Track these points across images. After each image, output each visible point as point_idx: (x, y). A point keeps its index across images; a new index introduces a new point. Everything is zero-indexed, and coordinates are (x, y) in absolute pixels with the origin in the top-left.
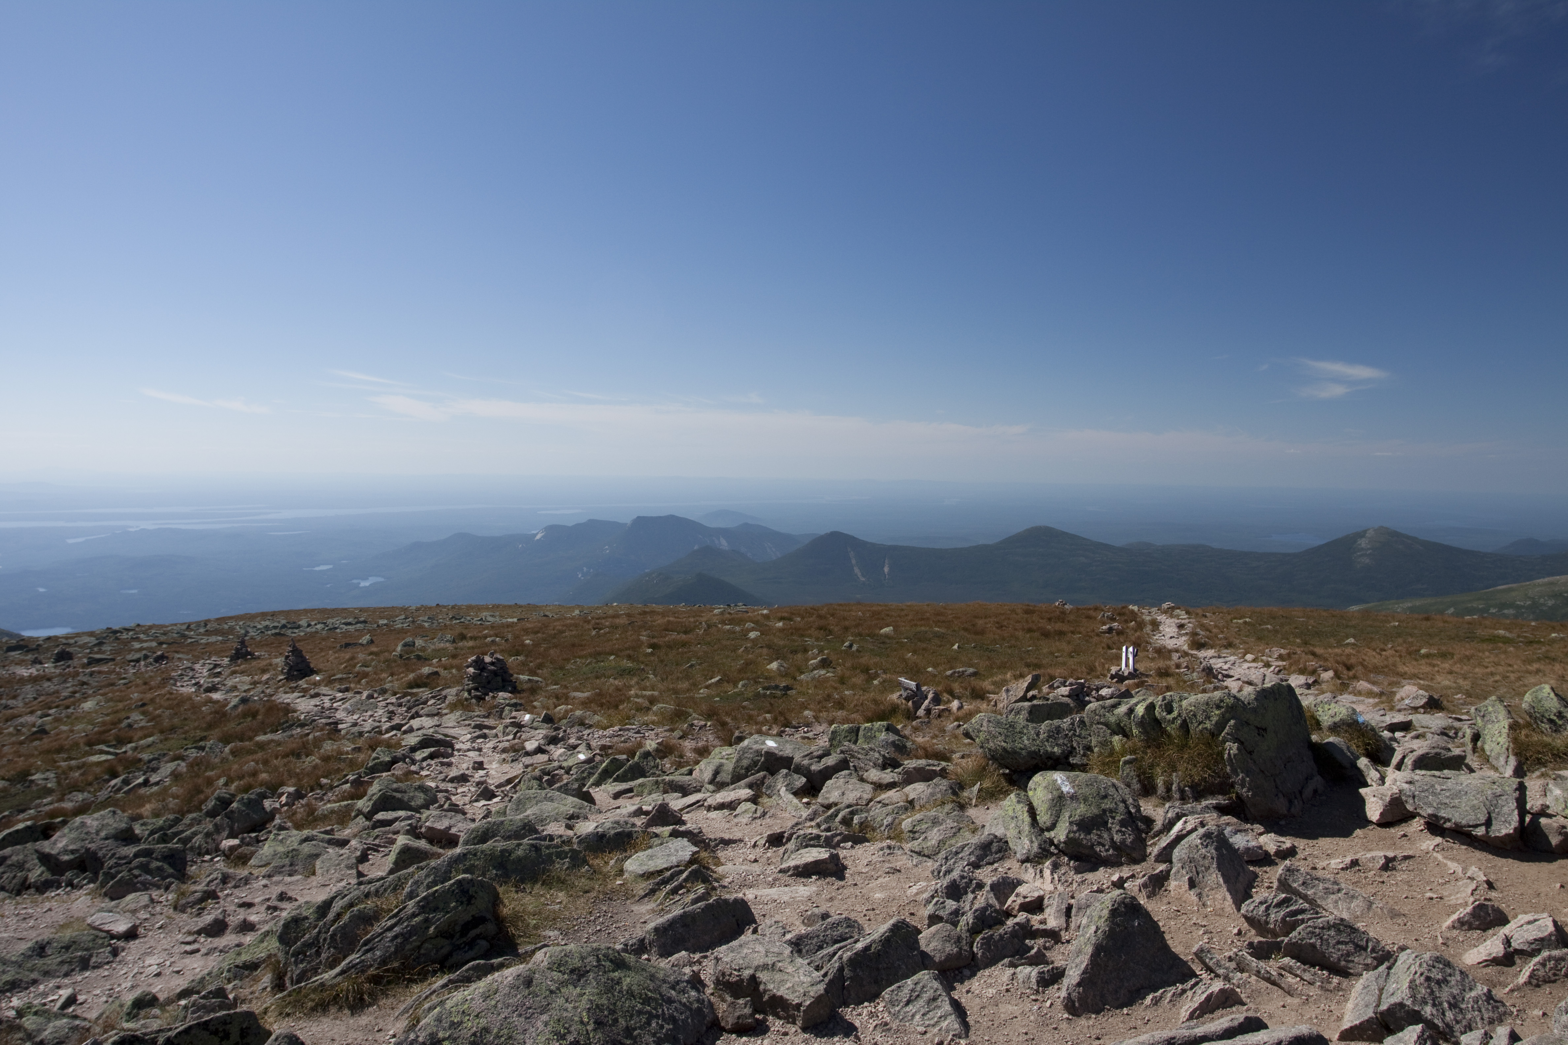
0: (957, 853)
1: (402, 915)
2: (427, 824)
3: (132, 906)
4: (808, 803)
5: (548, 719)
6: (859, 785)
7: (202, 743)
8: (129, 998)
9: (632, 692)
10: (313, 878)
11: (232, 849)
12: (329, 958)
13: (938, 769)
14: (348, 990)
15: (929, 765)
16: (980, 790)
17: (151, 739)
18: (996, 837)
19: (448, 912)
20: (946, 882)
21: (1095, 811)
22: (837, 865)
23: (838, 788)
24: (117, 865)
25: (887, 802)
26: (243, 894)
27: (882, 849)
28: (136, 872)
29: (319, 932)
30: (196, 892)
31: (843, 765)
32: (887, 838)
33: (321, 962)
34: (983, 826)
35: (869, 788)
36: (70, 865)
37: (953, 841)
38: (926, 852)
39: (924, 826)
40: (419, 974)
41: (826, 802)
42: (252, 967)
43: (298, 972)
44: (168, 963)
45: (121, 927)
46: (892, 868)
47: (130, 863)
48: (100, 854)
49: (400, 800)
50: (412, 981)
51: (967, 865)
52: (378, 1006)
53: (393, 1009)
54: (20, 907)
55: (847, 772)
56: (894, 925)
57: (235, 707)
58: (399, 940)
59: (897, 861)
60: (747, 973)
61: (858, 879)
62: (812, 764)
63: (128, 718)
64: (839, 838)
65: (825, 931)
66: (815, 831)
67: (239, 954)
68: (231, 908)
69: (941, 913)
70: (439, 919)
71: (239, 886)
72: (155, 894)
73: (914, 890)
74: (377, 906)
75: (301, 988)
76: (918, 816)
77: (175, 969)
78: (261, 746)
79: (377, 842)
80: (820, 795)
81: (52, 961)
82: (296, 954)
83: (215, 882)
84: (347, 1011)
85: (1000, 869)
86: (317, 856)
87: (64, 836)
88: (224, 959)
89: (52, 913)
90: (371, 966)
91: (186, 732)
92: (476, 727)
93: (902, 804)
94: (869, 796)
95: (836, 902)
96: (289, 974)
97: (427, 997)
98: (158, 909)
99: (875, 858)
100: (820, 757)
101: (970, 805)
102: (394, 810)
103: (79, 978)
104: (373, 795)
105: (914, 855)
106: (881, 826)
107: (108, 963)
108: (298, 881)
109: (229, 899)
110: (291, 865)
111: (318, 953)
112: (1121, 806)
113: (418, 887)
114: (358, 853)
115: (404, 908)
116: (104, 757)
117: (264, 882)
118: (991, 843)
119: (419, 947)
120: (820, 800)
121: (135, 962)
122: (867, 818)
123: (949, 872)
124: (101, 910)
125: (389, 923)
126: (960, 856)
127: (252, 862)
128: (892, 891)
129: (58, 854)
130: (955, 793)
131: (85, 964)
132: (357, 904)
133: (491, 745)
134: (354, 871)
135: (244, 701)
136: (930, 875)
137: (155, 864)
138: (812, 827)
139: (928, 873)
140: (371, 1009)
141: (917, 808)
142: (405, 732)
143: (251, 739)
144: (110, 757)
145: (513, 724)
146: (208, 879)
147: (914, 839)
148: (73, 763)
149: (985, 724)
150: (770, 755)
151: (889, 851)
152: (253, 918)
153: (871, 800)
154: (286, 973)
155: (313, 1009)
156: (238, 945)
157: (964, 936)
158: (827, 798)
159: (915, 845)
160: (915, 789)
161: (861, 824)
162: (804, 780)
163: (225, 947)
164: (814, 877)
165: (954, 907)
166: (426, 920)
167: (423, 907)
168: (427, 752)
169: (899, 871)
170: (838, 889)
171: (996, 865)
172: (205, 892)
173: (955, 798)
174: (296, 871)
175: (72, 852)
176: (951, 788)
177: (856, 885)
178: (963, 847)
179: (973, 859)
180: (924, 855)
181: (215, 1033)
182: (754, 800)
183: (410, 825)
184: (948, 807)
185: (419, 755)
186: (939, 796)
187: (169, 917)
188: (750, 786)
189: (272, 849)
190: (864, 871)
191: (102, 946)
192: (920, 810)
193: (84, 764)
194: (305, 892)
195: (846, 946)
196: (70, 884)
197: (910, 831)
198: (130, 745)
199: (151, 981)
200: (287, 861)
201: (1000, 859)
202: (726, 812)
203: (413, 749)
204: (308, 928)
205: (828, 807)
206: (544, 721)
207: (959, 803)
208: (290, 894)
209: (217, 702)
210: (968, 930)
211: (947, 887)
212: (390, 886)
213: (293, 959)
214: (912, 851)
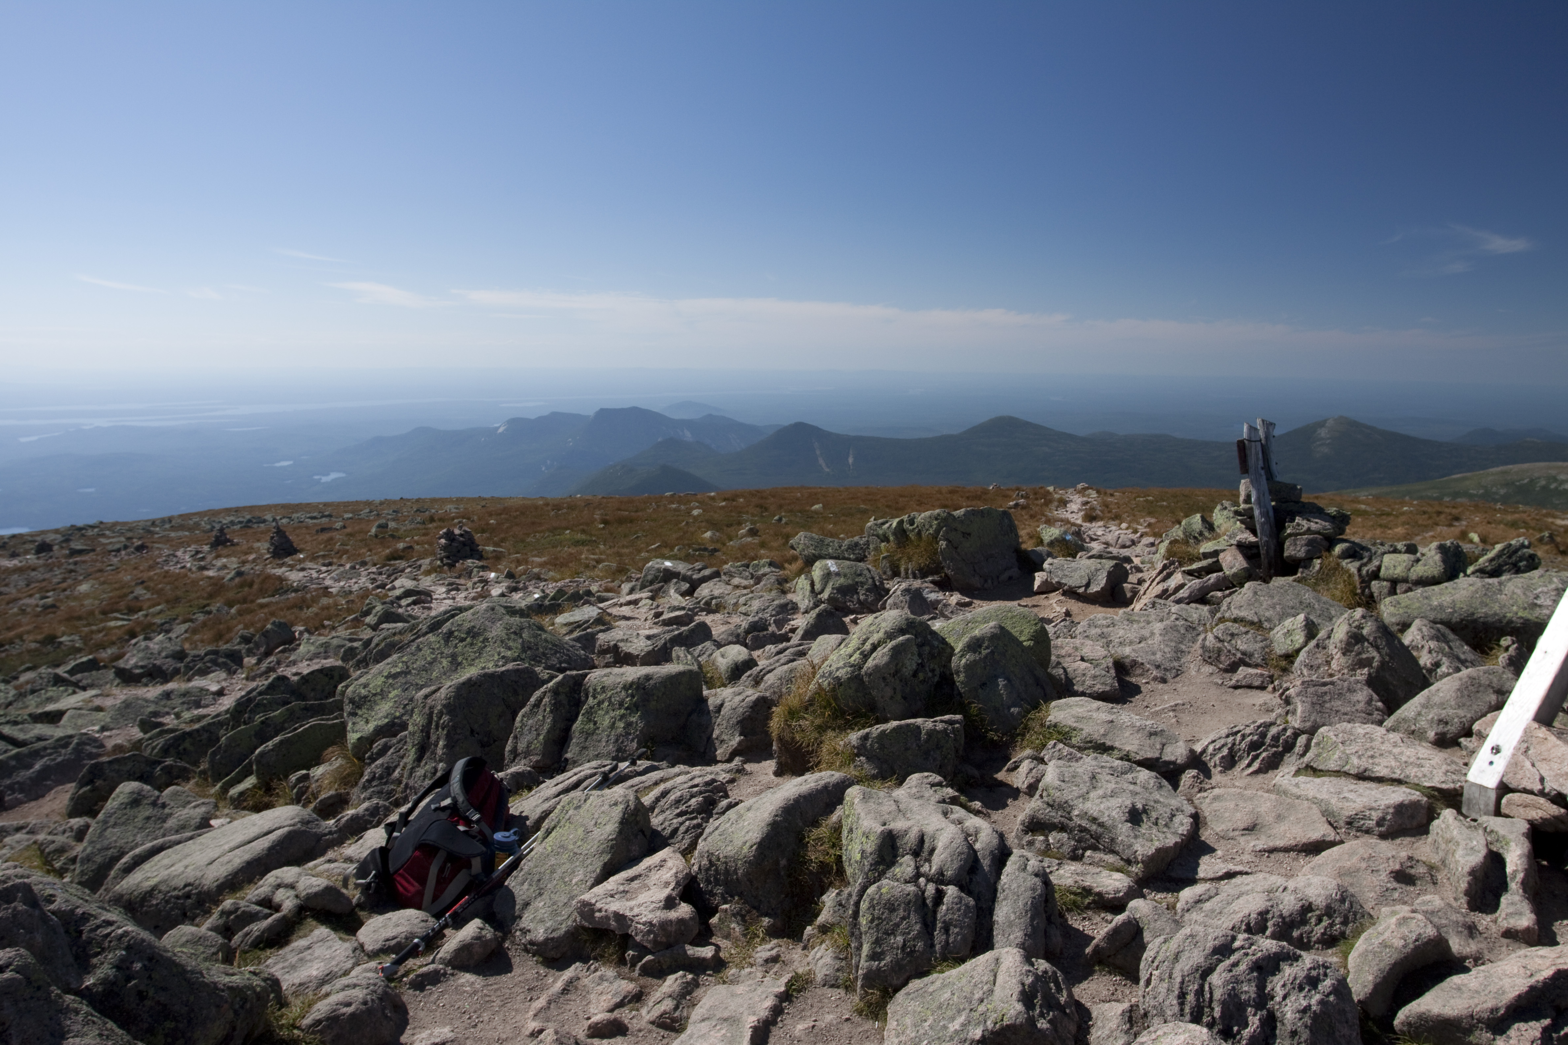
4: (688, 599)
5: (510, 576)
7: (207, 609)
9: (583, 556)
17: (159, 607)
18: (791, 601)
21: (850, 582)
23: (709, 588)
24: (193, 661)
28: (209, 665)
31: (713, 575)
47: (202, 659)
48: (164, 668)
55: (716, 579)
62: (693, 576)
63: (132, 592)
64: (698, 609)
72: (227, 674)
76: (750, 596)
78: (262, 606)
80: (696, 592)
87: (134, 655)
91: (190, 601)
100: (700, 570)
106: (730, 605)
112: (870, 581)
116: (120, 623)
118: (787, 604)
120: (695, 595)
122: (721, 601)
126: (766, 611)
133: (463, 595)
135: (239, 574)
142: (389, 590)
143: (252, 601)
144: (125, 623)
145: (480, 581)
148: (94, 628)
149: (802, 539)
150: (667, 571)
158: (700, 594)
162: (688, 585)
168: (410, 600)
173: (779, 586)
175: (142, 667)
179: (774, 613)
182: (652, 598)
185: (404, 602)
188: (651, 591)
193: (103, 629)
197: (744, 604)
198: (141, 613)
202: (632, 606)
203: (399, 598)
206: (506, 577)
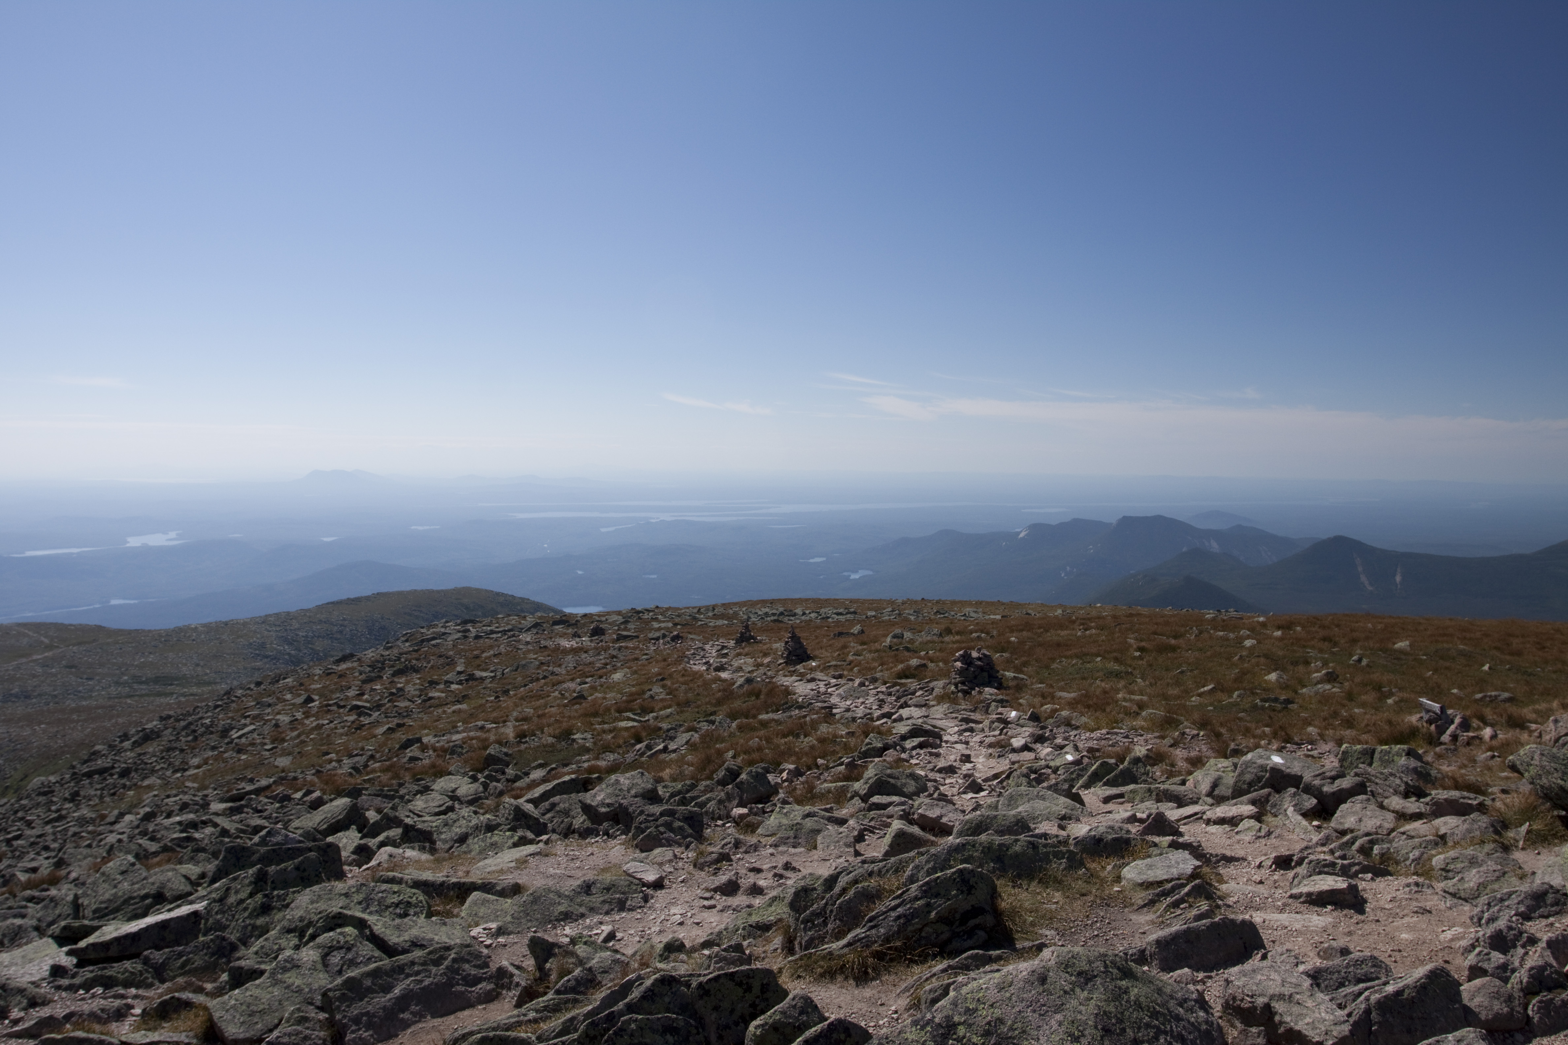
0: (1502, 900)
1: (905, 897)
2: (920, 811)
3: (659, 859)
4: (1319, 827)
5: (1035, 718)
6: (1378, 812)
7: (713, 718)
8: (660, 942)
9: (1120, 696)
10: (814, 851)
11: (742, 816)
12: (834, 929)
13: (1475, 803)
14: (854, 962)
15: (1464, 798)
16: (1529, 832)
17: (669, 710)
18: (1551, 887)
19: (949, 900)
20: (1490, 930)
22: (1356, 897)
23: (1355, 813)
24: (646, 821)
25: (1413, 834)
26: (752, 860)
27: (1408, 885)
28: (662, 829)
29: (826, 904)
30: (712, 853)
31: (1360, 789)
32: (1414, 874)
33: (827, 931)
34: (1534, 873)
35: (1390, 816)
36: (607, 817)
37: (1496, 886)
38: (1463, 895)
39: (1459, 866)
40: (920, 956)
41: (1341, 827)
42: (764, 928)
43: (807, 938)
44: (689, 914)
45: (651, 876)
46: (1421, 907)
47: (656, 820)
48: (631, 810)
49: (894, 786)
50: (912, 961)
51: (1516, 915)
52: (881, 981)
53: (895, 986)
54: (568, 848)
55: (1364, 797)
56: (1431, 971)
57: (741, 686)
58: (902, 921)
59: (1426, 900)
60: (1261, 1001)
61: (1380, 915)
62: (1324, 785)
63: (650, 690)
64: (1357, 868)
65: (1347, 967)
66: (1328, 857)
67: (750, 914)
68: (743, 871)
69: (1485, 965)
70: (940, 905)
71: (749, 852)
72: (678, 850)
73: (1449, 935)
74: (880, 886)
75: (811, 953)
76: (1452, 854)
77: (696, 921)
78: (764, 724)
79: (872, 824)
80: (1334, 819)
81: (596, 899)
82: (805, 921)
83: (729, 846)
84: (851, 982)
85: (1557, 925)
86: (819, 831)
87: (602, 790)
88: (737, 917)
89: (594, 857)
90: (876, 942)
91: (698, 707)
92: (962, 720)
93: (1431, 838)
94: (1391, 826)
95: (1355, 938)
96: (798, 939)
97: (927, 979)
98: (680, 864)
99: (1400, 895)
100: (1334, 779)
101: (1516, 847)
102: (888, 795)
103: (617, 918)
104: (869, 779)
105: (1447, 896)
106: (1407, 859)
107: (640, 907)
108: (801, 853)
109: (741, 863)
110: (795, 837)
111: (825, 923)
113: (919, 871)
114: (856, 833)
115: (908, 890)
116: (631, 724)
117: (771, 850)
118: (1545, 893)
119: (921, 930)
120: (1333, 824)
121: (662, 910)
122: (1389, 849)
123: (1492, 920)
124: (634, 860)
125: (893, 903)
126: (1506, 903)
127: (760, 831)
128: (1422, 933)
129: (597, 806)
130: (1496, 832)
131: (622, 906)
132: (861, 882)
133: (977, 739)
134: (852, 850)
135: (749, 681)
136: (1468, 921)
137: (677, 824)
138: (1324, 852)
139: (1465, 918)
140: (874, 983)
141: (1450, 844)
142: (895, 721)
143: (755, 717)
144: (635, 724)
145: (999, 720)
146: (723, 843)
147: (1446, 878)
148: (606, 726)
149: (1536, 757)
150: (1275, 771)
151: (1416, 889)
152: (762, 883)
153: (1393, 830)
154: (795, 938)
155: (822, 975)
156: (749, 906)
157: (1516, 995)
158: (1341, 823)
159: (1449, 885)
160: (1445, 823)
161: (1382, 855)
162: (1314, 801)
163: (737, 906)
164: (1329, 907)
165: (1502, 961)
166: (928, 905)
167: (925, 891)
168: (916, 741)
169: (1430, 912)
170: (1357, 923)
171: (1551, 919)
172: (720, 854)
173: (1497, 837)
174: (799, 844)
175: (608, 805)
176: (1493, 826)
177: (1378, 921)
178: (1510, 894)
179: (1522, 909)
180: (1460, 898)
181: (740, 984)
182: (1258, 817)
183: (903, 810)
184: (1488, 847)
185: (909, 744)
186: (1478, 833)
187: (689, 873)
188: (1253, 802)
189: (777, 821)
190: (1387, 906)
191: (635, 892)
192: (1454, 847)
193: (614, 729)
194: (808, 864)
195: (1373, 987)
196: (606, 833)
197: (1442, 869)
198: (652, 715)
199: (675, 928)
200: (791, 834)
201: (1557, 913)
202: (1227, 827)
203: (904, 738)
204: (816, 898)
205: (1343, 833)
206: (1030, 719)
207: (1503, 843)
208: (794, 864)
209: (725, 680)
210: (1522, 990)
211: (1490, 937)
212: (892, 868)
213: (802, 926)
214: (1445, 891)
